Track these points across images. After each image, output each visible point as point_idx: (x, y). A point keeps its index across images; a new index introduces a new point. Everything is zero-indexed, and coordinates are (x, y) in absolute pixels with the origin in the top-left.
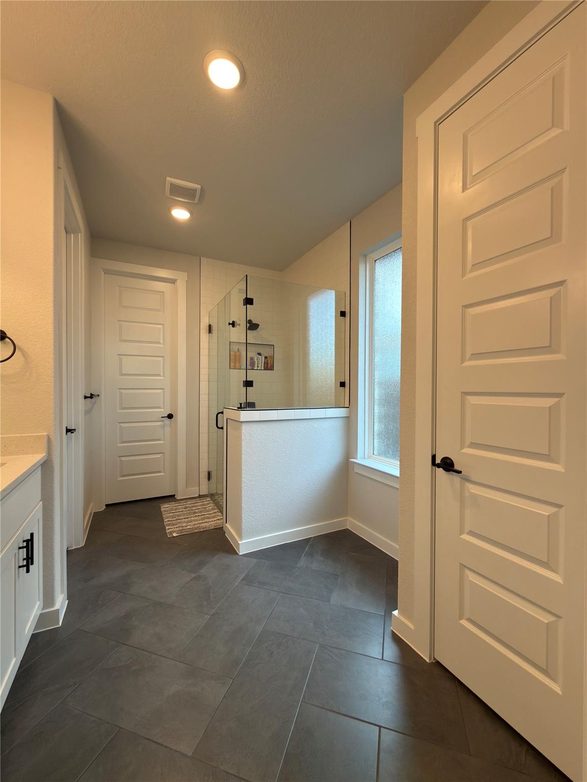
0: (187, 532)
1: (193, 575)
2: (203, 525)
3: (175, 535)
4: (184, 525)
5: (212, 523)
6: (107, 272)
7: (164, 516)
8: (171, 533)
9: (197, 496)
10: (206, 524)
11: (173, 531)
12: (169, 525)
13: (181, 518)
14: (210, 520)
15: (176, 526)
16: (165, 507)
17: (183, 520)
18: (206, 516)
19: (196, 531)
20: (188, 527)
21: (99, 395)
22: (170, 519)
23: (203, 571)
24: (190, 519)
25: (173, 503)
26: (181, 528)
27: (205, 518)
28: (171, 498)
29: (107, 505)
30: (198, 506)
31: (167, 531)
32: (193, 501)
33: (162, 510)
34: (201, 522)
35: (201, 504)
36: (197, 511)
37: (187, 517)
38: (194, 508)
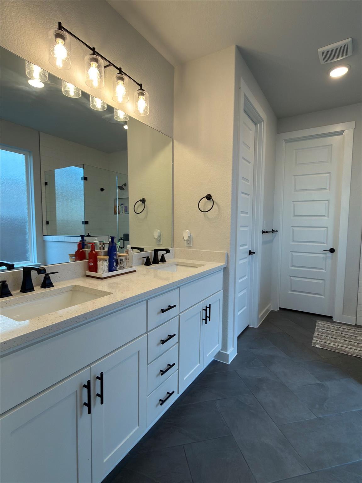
0: (329, 348)
1: (318, 382)
2: (346, 349)
3: (317, 346)
4: (329, 342)
5: (356, 351)
6: (287, 141)
7: (316, 330)
8: (315, 343)
9: (354, 324)
10: (349, 349)
11: (317, 343)
12: (316, 337)
13: (330, 336)
14: (356, 348)
15: (322, 341)
16: (320, 323)
17: (330, 339)
18: (353, 343)
19: (337, 351)
20: (331, 345)
21: (277, 231)
22: (320, 334)
23: (328, 383)
24: (336, 340)
25: (329, 323)
26: (325, 344)
27: (351, 345)
28: (329, 318)
29: (280, 308)
30: (350, 333)
31: (313, 341)
32: (347, 327)
33: (317, 324)
34: (346, 346)
35: (354, 332)
36: (347, 336)
37: (335, 337)
38: (345, 333)
